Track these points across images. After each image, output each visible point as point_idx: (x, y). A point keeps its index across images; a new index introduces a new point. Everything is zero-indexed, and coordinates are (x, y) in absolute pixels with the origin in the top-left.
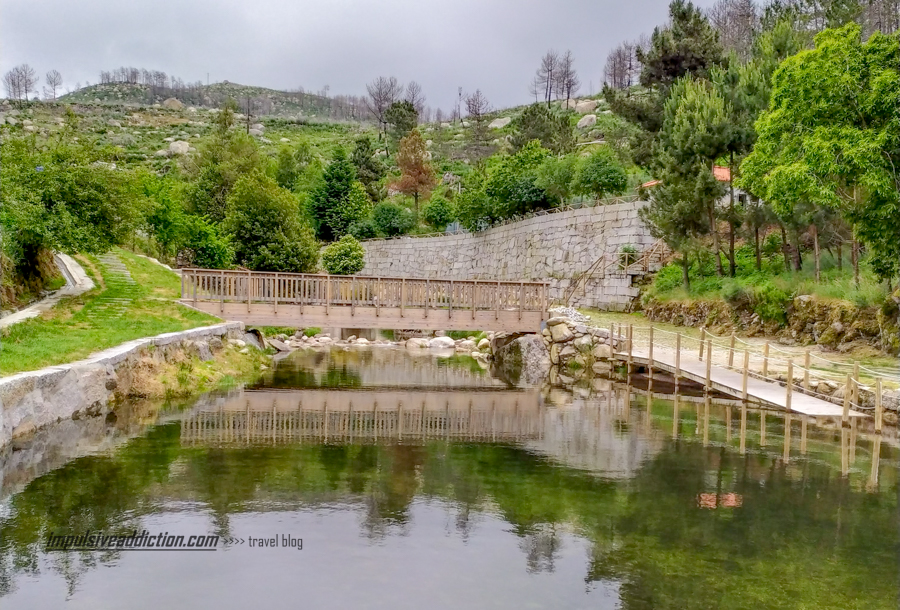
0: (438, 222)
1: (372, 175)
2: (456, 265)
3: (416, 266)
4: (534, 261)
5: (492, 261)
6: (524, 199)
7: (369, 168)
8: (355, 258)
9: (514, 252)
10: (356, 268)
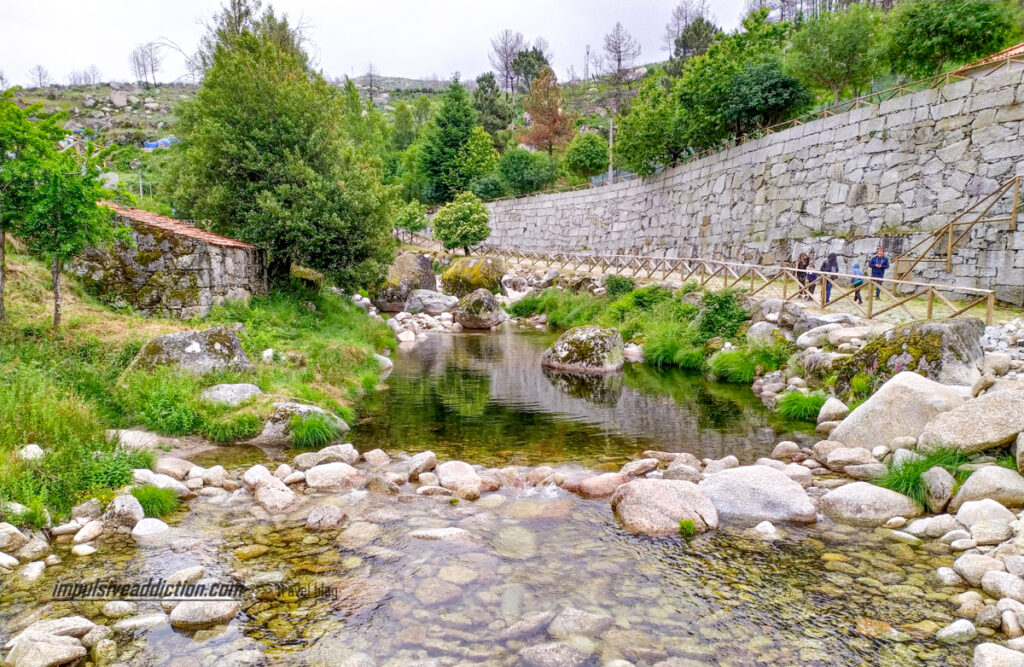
0: (588, 168)
1: (498, 121)
2: (617, 227)
3: (558, 230)
4: (774, 210)
5: (679, 217)
6: (753, 104)
7: (494, 113)
8: (477, 223)
9: (725, 199)
10: (479, 236)
